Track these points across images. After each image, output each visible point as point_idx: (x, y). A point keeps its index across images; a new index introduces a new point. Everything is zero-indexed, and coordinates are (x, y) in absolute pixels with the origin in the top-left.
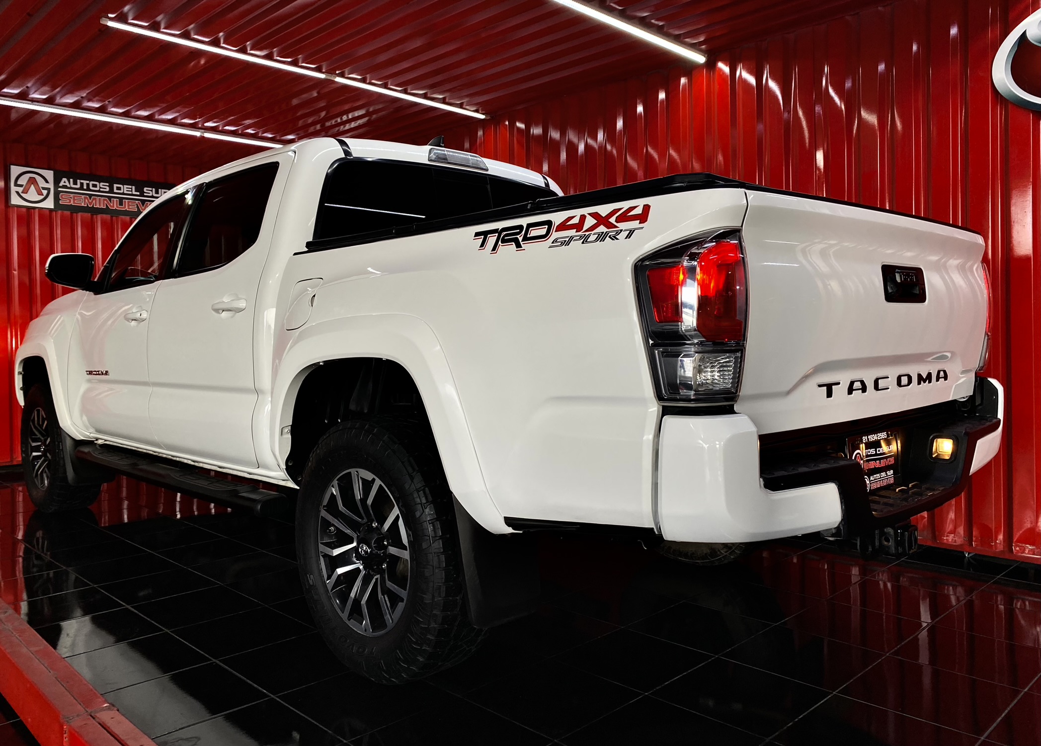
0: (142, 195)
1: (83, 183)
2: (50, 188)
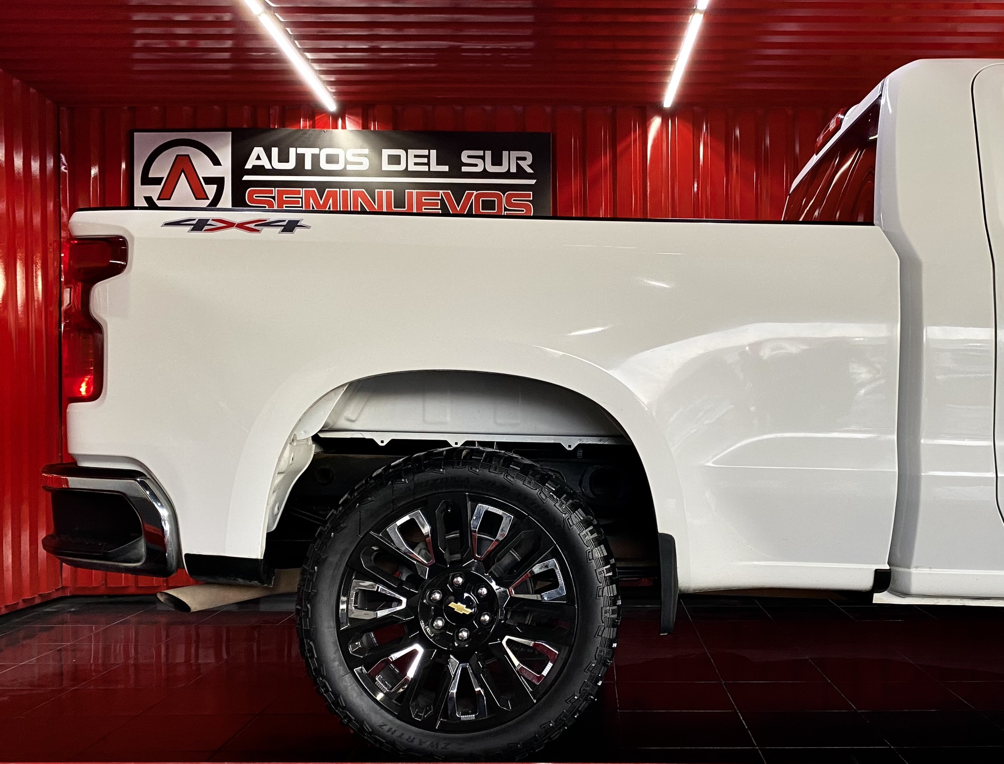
0: (456, 171)
1: (304, 155)
2: (223, 179)
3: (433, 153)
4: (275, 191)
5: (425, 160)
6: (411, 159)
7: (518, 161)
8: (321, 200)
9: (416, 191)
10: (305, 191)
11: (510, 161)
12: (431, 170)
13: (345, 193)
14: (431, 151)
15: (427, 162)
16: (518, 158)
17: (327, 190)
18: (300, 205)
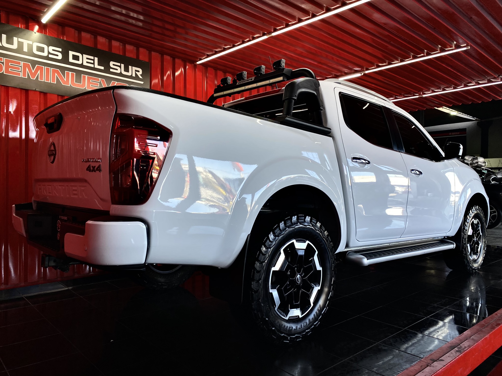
0: (107, 69)
3: (96, 59)
4: (4, 60)
5: (92, 62)
6: (84, 59)
7: (136, 72)
8: (33, 70)
9: (87, 76)
10: (23, 63)
11: (133, 70)
12: (95, 67)
13: (48, 70)
14: (95, 57)
15: (93, 63)
16: (136, 71)
17: (37, 65)
18: (20, 71)
